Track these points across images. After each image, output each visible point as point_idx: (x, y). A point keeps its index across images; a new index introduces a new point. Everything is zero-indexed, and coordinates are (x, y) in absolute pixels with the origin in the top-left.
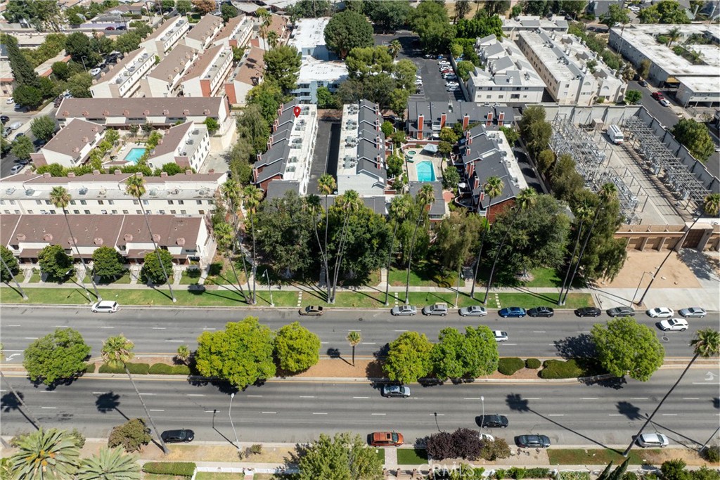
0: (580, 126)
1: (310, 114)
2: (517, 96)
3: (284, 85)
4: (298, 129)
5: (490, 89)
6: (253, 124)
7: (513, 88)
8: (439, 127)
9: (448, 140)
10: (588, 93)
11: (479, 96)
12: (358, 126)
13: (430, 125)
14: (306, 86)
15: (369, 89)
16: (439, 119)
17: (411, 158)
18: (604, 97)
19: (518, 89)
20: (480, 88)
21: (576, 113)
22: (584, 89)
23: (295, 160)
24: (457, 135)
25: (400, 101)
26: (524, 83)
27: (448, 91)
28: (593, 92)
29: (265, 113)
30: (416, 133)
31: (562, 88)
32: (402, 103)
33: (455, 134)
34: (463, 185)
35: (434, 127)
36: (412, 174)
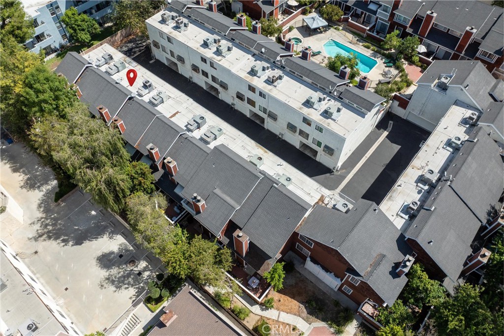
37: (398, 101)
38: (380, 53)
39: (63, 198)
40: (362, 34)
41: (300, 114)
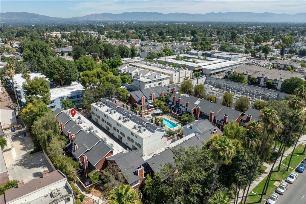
2: (161, 83)
4: (81, 123)
5: (150, 82)
7: (158, 80)
10: (182, 77)
11: (146, 87)
13: (146, 101)
14: (52, 102)
16: (151, 97)
20: (146, 83)
26: (162, 77)
31: (174, 77)
35: (150, 102)
37: (180, 137)
38: (181, 123)
39: (33, 154)
40: (176, 117)
41: (130, 131)
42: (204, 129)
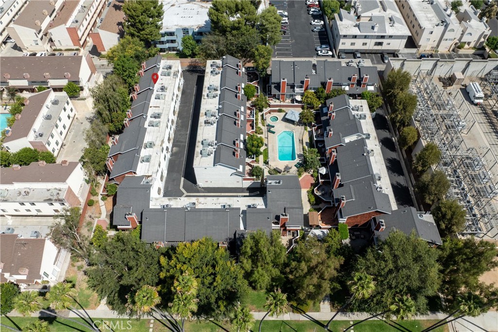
0: (440, 79)
1: (172, 75)
2: (380, 44)
3: (147, 39)
4: (158, 98)
5: (355, 37)
6: (108, 101)
7: (378, 36)
8: (302, 90)
9: (311, 106)
10: (450, 40)
11: (343, 44)
12: (219, 92)
13: (293, 87)
14: (171, 34)
15: (232, 44)
16: (302, 82)
17: (273, 127)
18: (465, 43)
19: (383, 37)
20: (345, 36)
21: (438, 66)
22: (448, 35)
23: (151, 145)
24: (320, 100)
25: (263, 60)
26: (390, 31)
27: (313, 31)
28: (455, 39)
29: (126, 78)
30: (279, 95)
31: (425, 35)
32: (265, 63)
33: (318, 100)
34: (323, 171)
35: (297, 90)
36: (273, 150)
42: (278, 203)
